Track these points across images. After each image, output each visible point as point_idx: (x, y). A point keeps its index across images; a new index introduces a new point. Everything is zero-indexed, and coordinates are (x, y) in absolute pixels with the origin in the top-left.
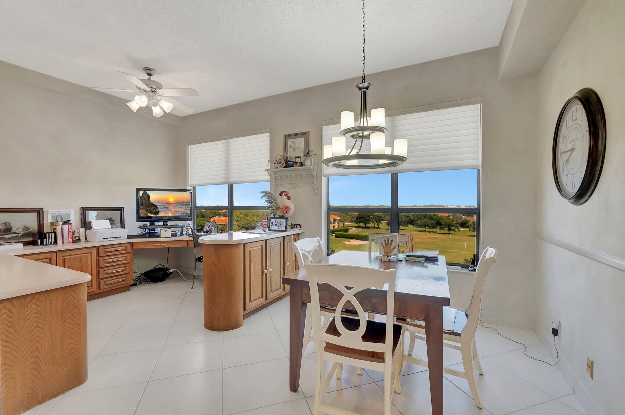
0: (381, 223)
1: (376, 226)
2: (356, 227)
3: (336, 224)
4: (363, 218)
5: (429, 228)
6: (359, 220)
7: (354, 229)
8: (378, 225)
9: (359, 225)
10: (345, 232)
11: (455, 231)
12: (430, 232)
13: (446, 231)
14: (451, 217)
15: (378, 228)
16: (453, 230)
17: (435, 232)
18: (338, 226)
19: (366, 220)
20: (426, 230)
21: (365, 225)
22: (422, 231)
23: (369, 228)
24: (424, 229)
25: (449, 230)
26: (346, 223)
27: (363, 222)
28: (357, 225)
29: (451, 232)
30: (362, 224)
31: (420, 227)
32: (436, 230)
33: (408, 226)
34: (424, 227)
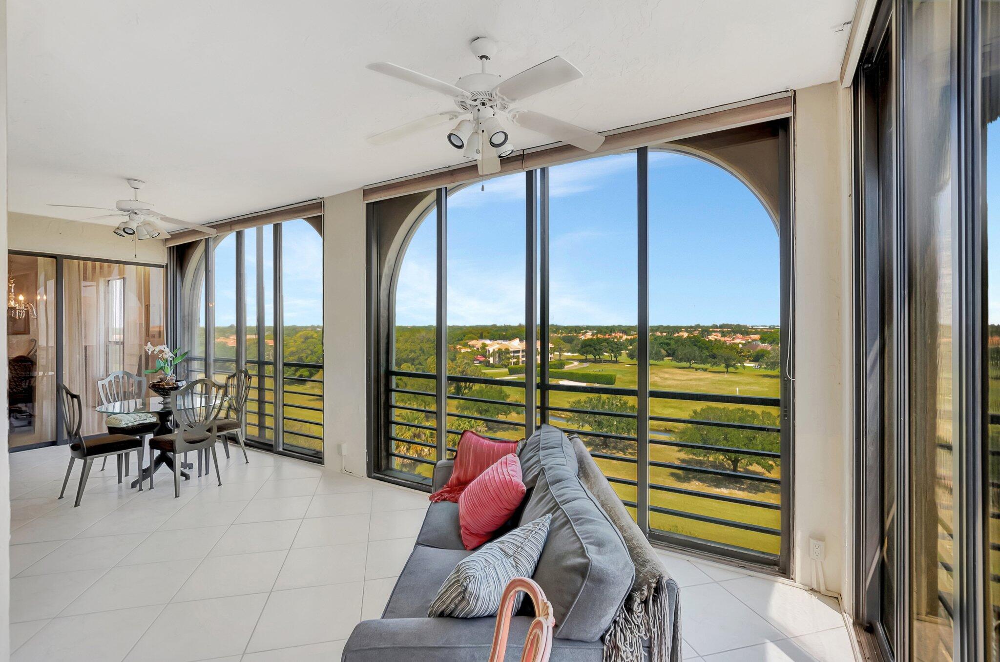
0: (620, 354)
1: (614, 359)
2: (581, 361)
4: (590, 346)
5: (697, 363)
6: (583, 350)
7: (576, 363)
8: (616, 357)
9: (586, 357)
10: (559, 368)
11: (737, 368)
12: (697, 369)
13: (722, 367)
14: (740, 346)
15: (616, 362)
16: (734, 366)
17: (705, 370)
18: (551, 359)
19: (595, 349)
20: (692, 366)
21: (595, 357)
22: (684, 368)
23: (600, 361)
24: (688, 365)
25: (727, 366)
26: (565, 354)
27: (591, 352)
28: (583, 357)
29: (731, 369)
30: (590, 356)
31: (681, 360)
32: (708, 366)
33: (663, 360)
34: (689, 361)
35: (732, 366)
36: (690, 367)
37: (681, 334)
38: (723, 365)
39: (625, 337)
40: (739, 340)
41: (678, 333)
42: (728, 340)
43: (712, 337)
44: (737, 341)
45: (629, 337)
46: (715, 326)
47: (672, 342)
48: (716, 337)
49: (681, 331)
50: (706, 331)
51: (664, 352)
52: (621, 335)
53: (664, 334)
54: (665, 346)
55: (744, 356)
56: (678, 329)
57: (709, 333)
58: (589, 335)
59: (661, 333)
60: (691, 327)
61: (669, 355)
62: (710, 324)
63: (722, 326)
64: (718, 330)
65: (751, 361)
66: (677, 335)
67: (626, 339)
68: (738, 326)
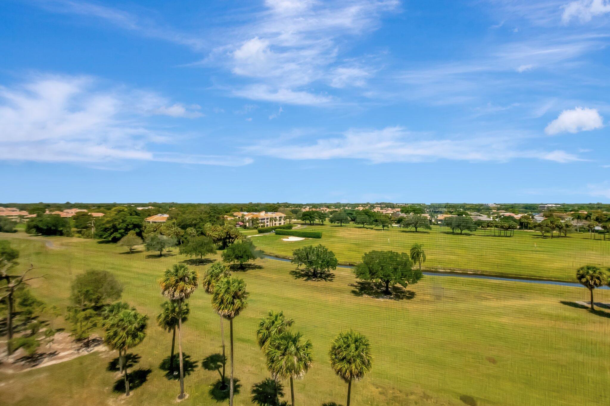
0: (325, 220)
1: (322, 223)
2: (302, 224)
3: (282, 222)
4: (308, 215)
5: (367, 225)
6: (304, 218)
7: (299, 226)
8: (322, 222)
10: (289, 229)
11: (388, 228)
12: (367, 228)
13: (381, 227)
14: (390, 215)
15: (323, 225)
16: (387, 226)
17: (372, 229)
18: (284, 223)
19: (311, 218)
21: (311, 222)
22: (361, 228)
23: (313, 224)
24: (362, 226)
25: (384, 226)
26: (293, 220)
27: (308, 219)
28: (304, 222)
29: (385, 228)
30: (308, 222)
31: (358, 223)
32: (373, 226)
33: (349, 223)
34: (363, 223)
35: (386, 226)
36: (364, 227)
37: (359, 208)
38: (381, 226)
39: (328, 210)
40: (390, 211)
41: (358, 207)
42: (384, 212)
43: (376, 210)
44: (388, 212)
45: (330, 210)
46: (377, 204)
47: (354, 213)
48: (378, 210)
49: (360, 206)
50: (373, 206)
51: (350, 219)
52: (326, 208)
53: (350, 208)
54: (350, 215)
55: (392, 220)
56: (358, 205)
57: (374, 207)
58: (307, 209)
59: (348, 207)
60: (365, 204)
61: (352, 220)
62: (375, 203)
63: (380, 204)
64: (379, 206)
65: (396, 223)
66: (357, 208)
67: (329, 211)
68: (389, 203)
